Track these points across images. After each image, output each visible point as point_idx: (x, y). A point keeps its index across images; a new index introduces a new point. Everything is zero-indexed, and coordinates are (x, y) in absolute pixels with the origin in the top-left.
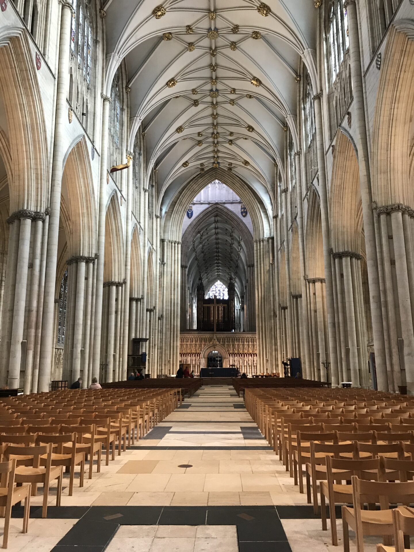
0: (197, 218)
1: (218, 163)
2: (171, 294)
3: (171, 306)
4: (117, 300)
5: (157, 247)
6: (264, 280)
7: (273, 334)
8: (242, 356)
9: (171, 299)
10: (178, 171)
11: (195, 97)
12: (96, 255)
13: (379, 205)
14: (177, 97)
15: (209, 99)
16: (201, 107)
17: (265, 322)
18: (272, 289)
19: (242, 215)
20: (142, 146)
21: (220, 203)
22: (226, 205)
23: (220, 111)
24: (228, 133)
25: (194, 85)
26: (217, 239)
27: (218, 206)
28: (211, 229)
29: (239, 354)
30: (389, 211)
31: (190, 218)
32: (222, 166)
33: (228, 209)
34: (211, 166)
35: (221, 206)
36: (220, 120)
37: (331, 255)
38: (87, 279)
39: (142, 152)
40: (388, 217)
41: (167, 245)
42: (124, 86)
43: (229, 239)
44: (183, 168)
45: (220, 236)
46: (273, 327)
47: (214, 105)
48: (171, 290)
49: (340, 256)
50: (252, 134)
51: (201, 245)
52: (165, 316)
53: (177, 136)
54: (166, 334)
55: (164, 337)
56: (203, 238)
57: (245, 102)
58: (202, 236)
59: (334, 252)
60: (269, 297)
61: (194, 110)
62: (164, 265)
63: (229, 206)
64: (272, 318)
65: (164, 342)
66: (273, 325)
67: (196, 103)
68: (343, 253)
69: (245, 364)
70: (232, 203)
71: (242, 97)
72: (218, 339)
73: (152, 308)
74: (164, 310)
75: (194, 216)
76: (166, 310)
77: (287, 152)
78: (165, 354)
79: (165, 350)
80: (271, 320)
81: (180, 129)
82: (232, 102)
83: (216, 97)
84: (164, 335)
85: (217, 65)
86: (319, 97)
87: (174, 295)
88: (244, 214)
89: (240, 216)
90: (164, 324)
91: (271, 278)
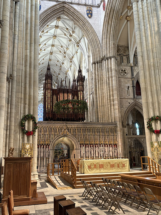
6: (152, 43)
8: (93, 147)
19: (88, 16)
21: (67, 2)
29: (90, 145)
35: (69, 5)
54: (17, 105)
62: (16, 3)
63: (75, 7)
72: (68, 129)
75: (43, 10)
76: (18, 69)
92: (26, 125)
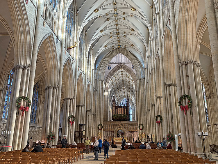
0: (112, 70)
1: (120, 45)
4: (70, 106)
5: (92, 82)
6: (141, 97)
10: (102, 49)
11: (108, 17)
12: (57, 86)
13: (182, 61)
14: (99, 17)
15: (114, 17)
16: (110, 21)
20: (85, 39)
22: (125, 64)
23: (119, 22)
24: (123, 32)
25: (106, 11)
26: (123, 79)
27: (122, 64)
28: (120, 75)
29: (131, 132)
30: (186, 63)
31: (109, 70)
32: (121, 47)
33: (126, 66)
34: (117, 47)
36: (119, 26)
37: (165, 85)
38: (53, 97)
39: (85, 41)
40: (186, 66)
41: (98, 81)
42: (75, 13)
43: (128, 79)
44: (105, 48)
45: (124, 78)
46: (146, 119)
47: (116, 20)
48: (99, 102)
49: (169, 86)
50: (134, 32)
51: (116, 82)
52: (96, 114)
53: (101, 34)
54: (97, 122)
56: (117, 79)
57: (130, 18)
58: (116, 77)
59: (166, 84)
60: (144, 105)
61: (107, 22)
62: (96, 91)
63: (127, 65)
64: (145, 115)
65: (96, 126)
67: (108, 19)
68: (170, 84)
69: (134, 136)
70: (128, 63)
71: (128, 16)
72: (122, 125)
73: (90, 110)
74: (96, 111)
75: (111, 69)
76: (97, 111)
77: (149, 39)
78: (96, 131)
81: (102, 31)
82: (124, 18)
83: (117, 16)
85: (116, 2)
86: (159, 14)
88: (133, 68)
89: (132, 69)
91: (144, 96)
92: (100, 127)
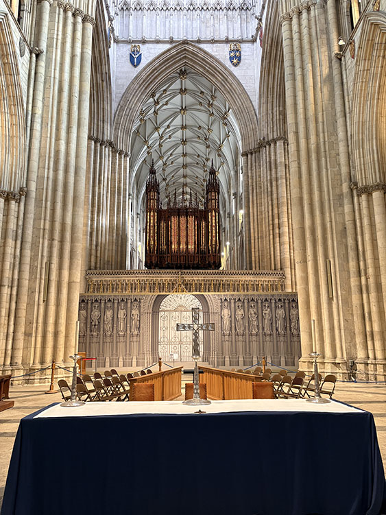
0: (148, 66)
2: (58, 139)
3: (56, 170)
6: (316, 104)
7: (350, 241)
9: (57, 152)
17: (322, 213)
18: (340, 121)
19: (232, 62)
21: (192, 41)
22: (202, 46)
27: (186, 46)
31: (135, 66)
33: (205, 52)
35: (194, 46)
48: (58, 129)
52: (33, 195)
55: (28, 253)
60: (333, 145)
62: (37, 56)
63: (207, 47)
64: (346, 201)
65: (26, 268)
66: (348, 218)
70: (213, 42)
72: (186, 285)
75: (144, 63)
78: (30, 304)
79: (31, 292)
80: (342, 205)
84: (28, 246)
87: (68, 143)
88: (235, 61)
90: (31, 216)
91: (338, 92)
